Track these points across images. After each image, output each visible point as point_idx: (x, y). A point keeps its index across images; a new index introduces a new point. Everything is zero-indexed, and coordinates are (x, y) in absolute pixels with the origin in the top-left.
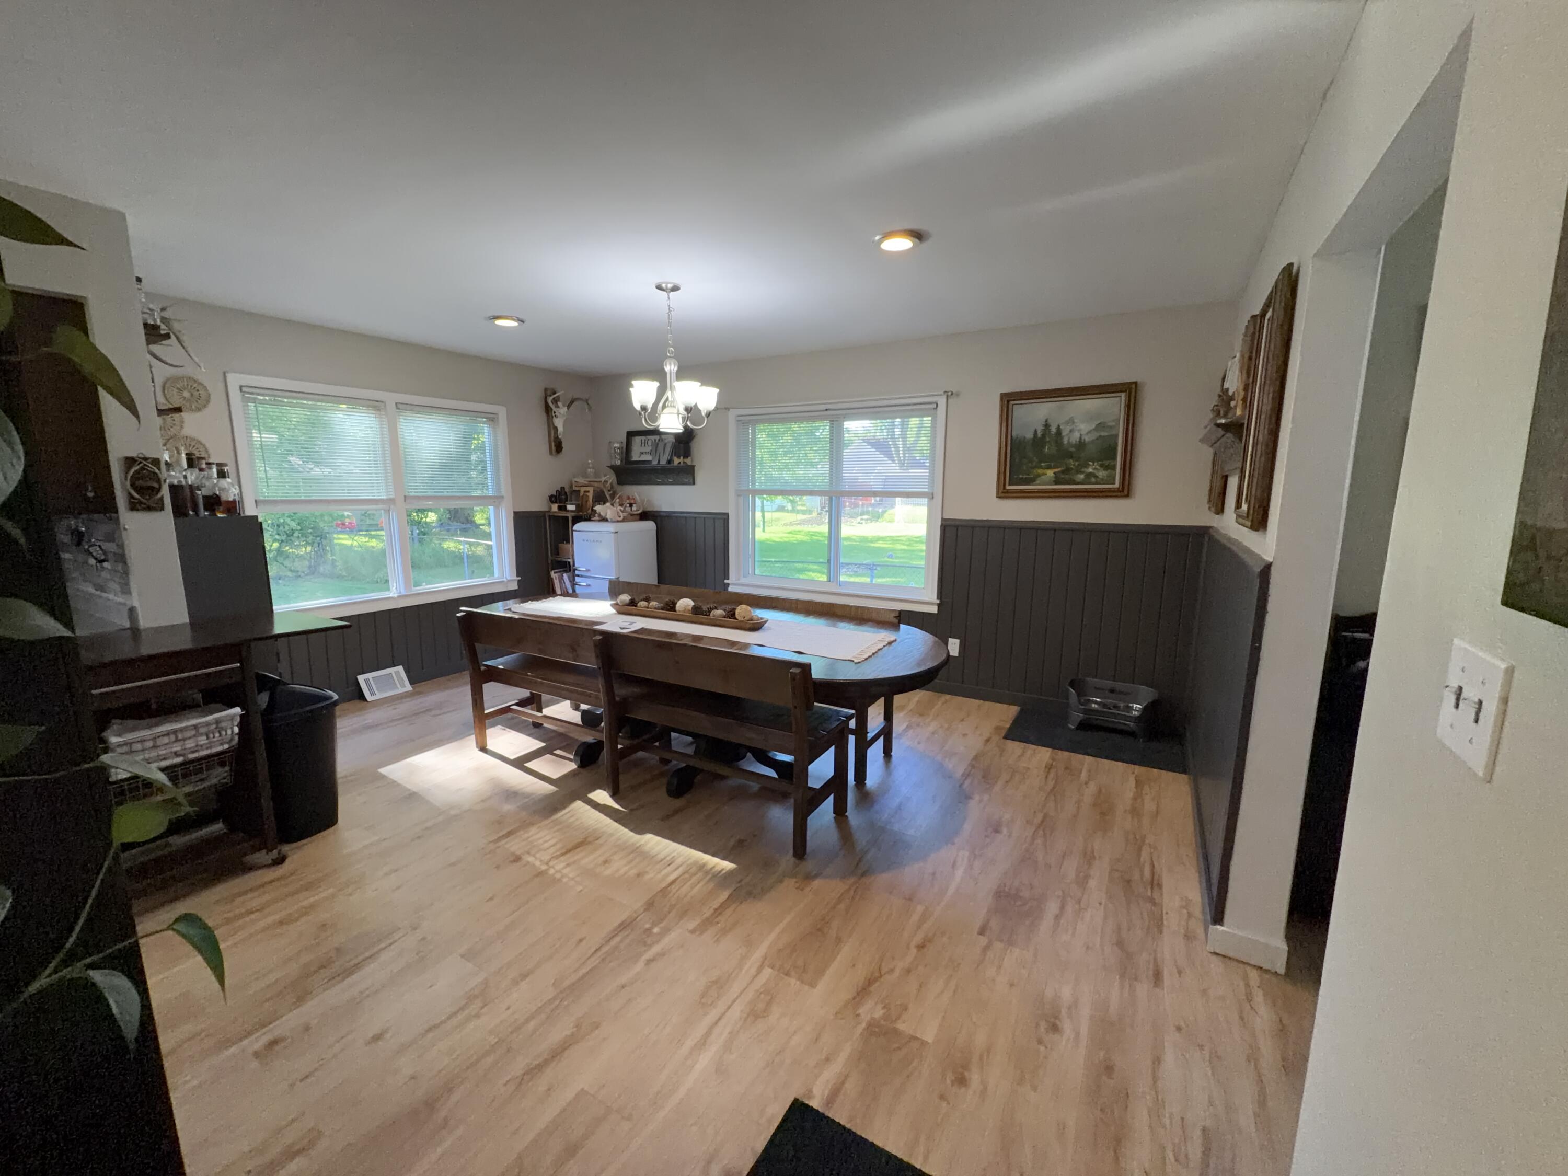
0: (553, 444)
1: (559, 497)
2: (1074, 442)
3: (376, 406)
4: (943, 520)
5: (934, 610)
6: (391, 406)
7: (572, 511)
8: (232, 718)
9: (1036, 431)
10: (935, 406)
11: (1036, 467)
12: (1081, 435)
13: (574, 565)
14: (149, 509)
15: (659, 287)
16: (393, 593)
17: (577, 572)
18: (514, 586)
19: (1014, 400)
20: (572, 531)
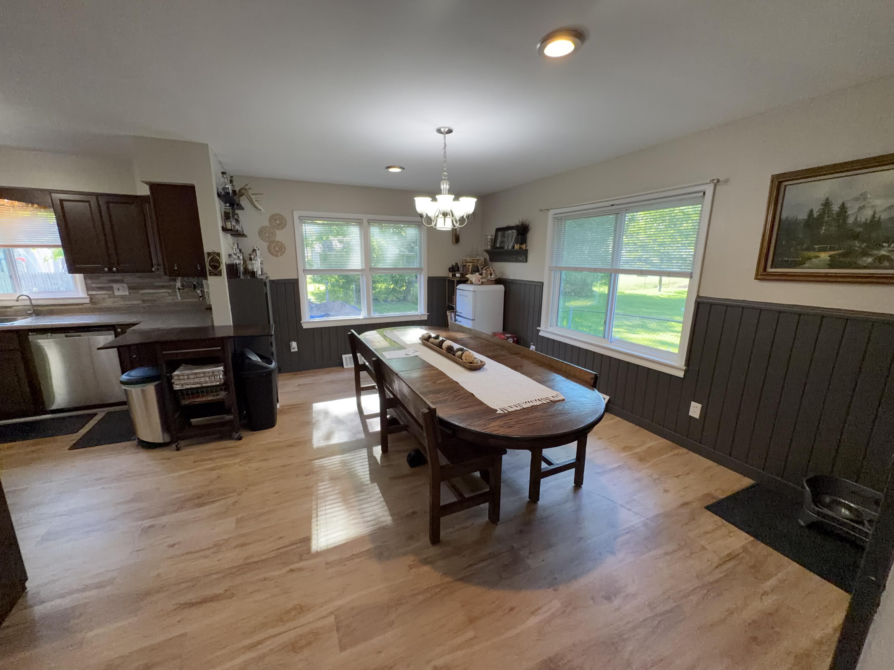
0: (454, 238)
1: (453, 269)
2: (863, 220)
3: (359, 222)
4: (698, 296)
5: (681, 374)
6: (365, 222)
7: (458, 277)
8: (219, 371)
9: (812, 211)
10: (702, 194)
11: (808, 249)
12: (875, 213)
13: (456, 309)
14: (216, 275)
15: (439, 131)
16: (361, 317)
17: (457, 313)
18: (426, 318)
19: (787, 181)
20: (456, 289)
